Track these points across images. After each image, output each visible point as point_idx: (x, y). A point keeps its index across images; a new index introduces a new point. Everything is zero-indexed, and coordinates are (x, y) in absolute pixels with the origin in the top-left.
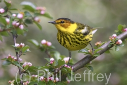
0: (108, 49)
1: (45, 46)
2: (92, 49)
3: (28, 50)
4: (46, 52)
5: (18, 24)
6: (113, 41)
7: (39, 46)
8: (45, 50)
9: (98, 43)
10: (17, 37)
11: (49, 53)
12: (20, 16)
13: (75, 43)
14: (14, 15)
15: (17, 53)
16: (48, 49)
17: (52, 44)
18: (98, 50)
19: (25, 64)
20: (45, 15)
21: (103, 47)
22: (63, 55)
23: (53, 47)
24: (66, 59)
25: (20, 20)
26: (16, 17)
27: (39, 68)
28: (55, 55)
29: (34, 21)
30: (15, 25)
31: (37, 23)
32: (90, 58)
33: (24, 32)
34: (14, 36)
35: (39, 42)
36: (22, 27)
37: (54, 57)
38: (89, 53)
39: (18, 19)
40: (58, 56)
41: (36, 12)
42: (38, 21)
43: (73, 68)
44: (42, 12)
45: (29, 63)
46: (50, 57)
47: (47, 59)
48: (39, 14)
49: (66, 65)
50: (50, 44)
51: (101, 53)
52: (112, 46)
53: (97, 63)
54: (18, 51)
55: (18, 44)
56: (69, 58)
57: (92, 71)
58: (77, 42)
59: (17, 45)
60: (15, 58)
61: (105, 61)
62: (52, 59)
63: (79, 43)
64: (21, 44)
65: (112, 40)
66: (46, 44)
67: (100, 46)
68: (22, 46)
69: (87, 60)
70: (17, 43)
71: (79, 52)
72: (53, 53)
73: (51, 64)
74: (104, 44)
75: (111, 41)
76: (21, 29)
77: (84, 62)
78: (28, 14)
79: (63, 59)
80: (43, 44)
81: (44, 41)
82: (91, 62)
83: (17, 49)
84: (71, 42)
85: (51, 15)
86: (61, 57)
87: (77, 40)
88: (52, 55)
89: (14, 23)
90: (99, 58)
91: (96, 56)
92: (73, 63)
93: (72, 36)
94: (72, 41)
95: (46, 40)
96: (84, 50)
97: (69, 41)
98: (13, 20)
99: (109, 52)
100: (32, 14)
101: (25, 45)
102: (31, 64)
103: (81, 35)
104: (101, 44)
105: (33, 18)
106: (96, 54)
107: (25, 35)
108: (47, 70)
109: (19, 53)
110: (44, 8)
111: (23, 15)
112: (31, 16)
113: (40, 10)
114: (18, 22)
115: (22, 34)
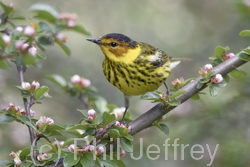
0: (196, 92)
1: (77, 86)
2: (168, 93)
3: (46, 95)
4: (80, 97)
5: (26, 45)
6: (206, 77)
7: (67, 87)
8: (78, 94)
9: (178, 81)
10: (24, 69)
11: (86, 100)
12: (29, 30)
13: (136, 81)
14: (20, 29)
15: (25, 100)
16: (84, 92)
17: (92, 84)
18: (178, 95)
19: (41, 120)
20: (76, 29)
21: (188, 89)
22: (112, 103)
23: (94, 89)
24: (119, 111)
25: (30, 39)
26: (22, 34)
27: (67, 129)
28: (97, 104)
29: (57, 40)
30: (20, 48)
31: (62, 43)
32: (163, 108)
33: (37, 60)
34: (19, 69)
35: (68, 79)
36: (34, 51)
37: (95, 108)
38: (161, 100)
39: (27, 36)
40: (103, 106)
41: (59, 23)
42: (64, 41)
43: (130, 127)
44: (71, 24)
45: (49, 119)
46: (87, 107)
47: (82, 111)
48: (66, 27)
49: (118, 123)
50: (87, 83)
51: (184, 100)
52: (204, 86)
53: (176, 119)
54: (28, 96)
55: (28, 84)
56: (124, 109)
57: (167, 133)
58: (139, 79)
59: (25, 85)
60: (23, 110)
61: (192, 116)
62: (92, 112)
63: (143, 81)
64: (34, 83)
65: (203, 75)
66: (80, 83)
67: (182, 86)
68: (34, 87)
69: (157, 113)
70: (25, 81)
71: (142, 98)
72: (94, 100)
73: (89, 122)
74: (189, 82)
75: (201, 78)
76: (31, 56)
77: (152, 116)
78: (45, 28)
79: (111, 111)
80: (74, 84)
81: (76, 78)
82: (164, 117)
83: (25, 93)
84: (129, 79)
85: (87, 28)
86: (108, 107)
87: (139, 74)
88: (91, 103)
90: (180, 109)
91: (173, 105)
92: (131, 118)
93: (130, 68)
94: (131, 78)
95: (81, 76)
96: (151, 95)
97: (124, 76)
98: (18, 38)
99: (198, 98)
100: (52, 27)
101: (41, 85)
102: (52, 121)
103: (148, 65)
104: (184, 82)
105: (54, 35)
106: (175, 101)
107: (40, 66)
108: (81, 132)
109: (29, 101)
110: (73, 16)
111: (36, 29)
112: (49, 31)
113: (67, 20)
114: (26, 42)
115: (34, 64)
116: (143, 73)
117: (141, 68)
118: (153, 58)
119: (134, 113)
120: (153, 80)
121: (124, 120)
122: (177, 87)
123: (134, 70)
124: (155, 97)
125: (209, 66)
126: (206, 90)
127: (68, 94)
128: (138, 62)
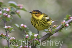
0: (60, 29)
2: (51, 30)
3: (13, 30)
5: (7, 14)
6: (63, 24)
7: (19, 27)
8: (23, 30)
9: (55, 26)
10: (6, 22)
11: (25, 32)
12: (8, 10)
13: (41, 25)
14: (5, 9)
15: (6, 32)
16: (25, 29)
17: (27, 27)
18: (54, 30)
19: (11, 38)
20: (23, 9)
21: (58, 28)
23: (28, 28)
24: (36, 35)
25: (8, 12)
26: (5, 11)
27: (19, 41)
28: (29, 33)
29: (16, 13)
30: (5, 15)
31: (18, 14)
33: (10, 19)
34: (4, 22)
35: (20, 25)
36: (9, 16)
37: (28, 34)
38: (49, 32)
40: (31, 33)
41: (17, 7)
42: (19, 13)
43: (39, 40)
44: (21, 8)
45: (14, 38)
46: (26, 34)
47: (24, 35)
48: (19, 9)
49: (35, 39)
50: (26, 26)
51: (56, 32)
52: (63, 27)
53: (54, 38)
55: (7, 27)
56: (37, 35)
58: (42, 24)
59: (6, 27)
60: (5, 35)
61: (59, 37)
62: (27, 35)
64: (9, 26)
66: (24, 26)
67: (56, 27)
68: (9, 28)
69: (48, 36)
70: (6, 26)
71: (43, 31)
72: (28, 32)
73: (26, 38)
74: (58, 26)
75: (62, 25)
76: (8, 18)
77: (46, 37)
78: (12, 9)
79: (33, 35)
80: (21, 27)
81: (22, 25)
82: (50, 37)
83: (6, 29)
84: (39, 25)
85: (26, 9)
86: (32, 34)
87: (43, 23)
88: (27, 33)
89: (4, 14)
90: (55, 35)
91: (53, 33)
92: (39, 37)
93: (40, 21)
94: (40, 24)
95: (24, 24)
96: (46, 30)
99: (61, 31)
100: (15, 9)
101: (11, 27)
102: (15, 38)
103: (45, 20)
104: (56, 26)
105: (16, 11)
106: (53, 32)
107: (11, 21)
109: (7, 32)
110: (22, 5)
111: (10, 9)
112: (14, 10)
113: (20, 6)
114: (6, 14)
115: (9, 20)
116: (44, 22)
117: (43, 21)
118: (47, 18)
119: (41, 36)
120: (47, 25)
121: (37, 38)
122: (54, 28)
123: (41, 21)
124: (47, 31)
125: (64, 21)
126: (63, 29)
127: (20, 30)
128: (42, 19)
